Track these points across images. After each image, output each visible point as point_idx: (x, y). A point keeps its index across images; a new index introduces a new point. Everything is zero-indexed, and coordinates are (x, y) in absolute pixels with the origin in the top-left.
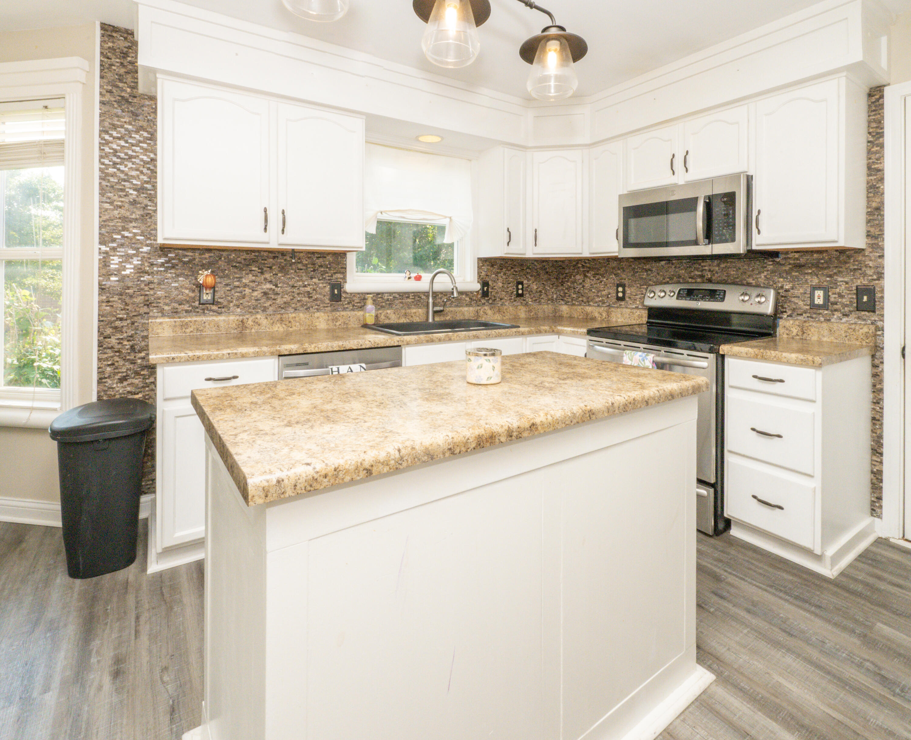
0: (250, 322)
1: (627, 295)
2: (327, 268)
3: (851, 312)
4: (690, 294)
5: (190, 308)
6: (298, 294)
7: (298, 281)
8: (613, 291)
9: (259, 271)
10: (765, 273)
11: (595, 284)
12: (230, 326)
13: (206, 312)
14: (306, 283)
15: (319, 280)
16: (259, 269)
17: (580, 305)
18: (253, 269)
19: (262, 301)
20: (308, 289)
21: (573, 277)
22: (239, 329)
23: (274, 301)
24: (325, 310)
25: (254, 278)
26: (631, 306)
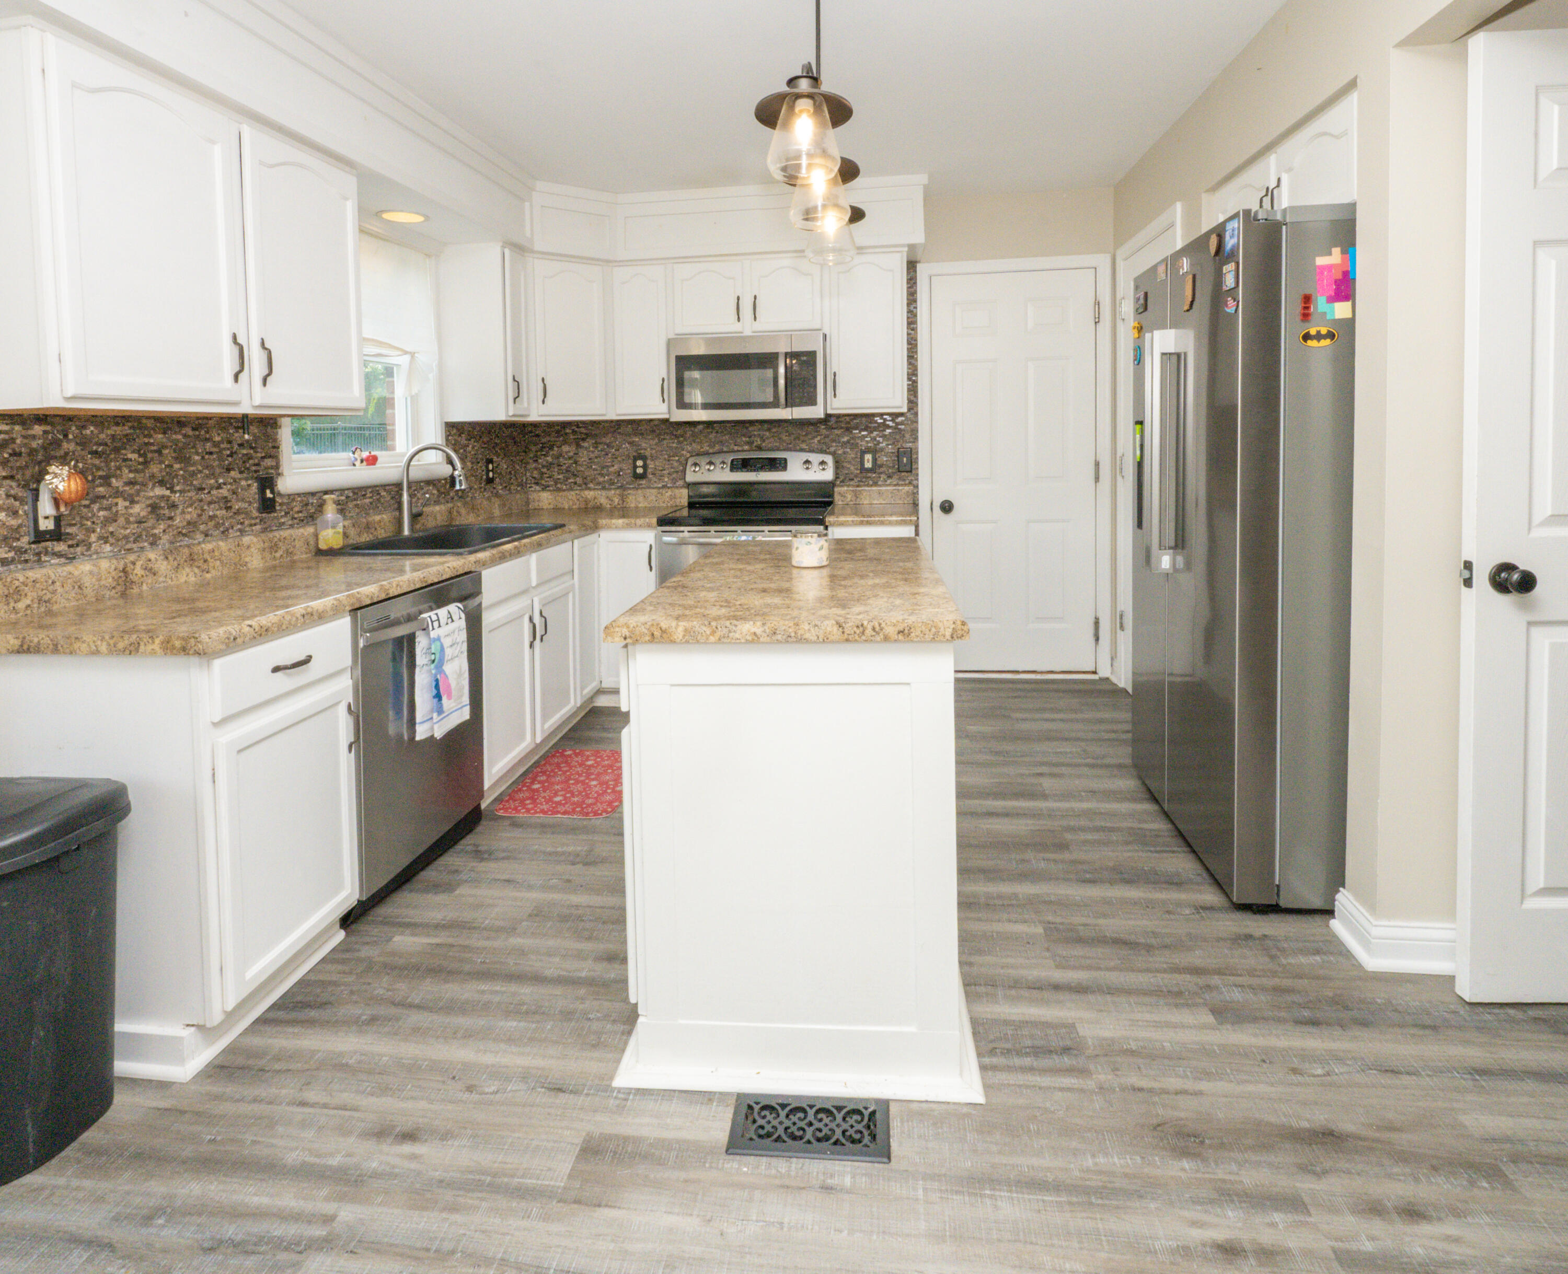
0: (139, 571)
1: (649, 471)
2: (251, 448)
3: (894, 473)
4: (745, 465)
5: (11, 554)
6: (210, 503)
7: (208, 477)
8: (627, 467)
9: (141, 460)
10: (819, 438)
11: (596, 457)
12: (103, 583)
13: (44, 558)
14: (221, 481)
15: (241, 472)
16: (140, 456)
17: (571, 489)
18: (130, 456)
19: (149, 524)
20: (224, 492)
21: (555, 449)
22: (119, 588)
23: (170, 522)
24: (252, 531)
25: (131, 475)
26: (656, 485)
